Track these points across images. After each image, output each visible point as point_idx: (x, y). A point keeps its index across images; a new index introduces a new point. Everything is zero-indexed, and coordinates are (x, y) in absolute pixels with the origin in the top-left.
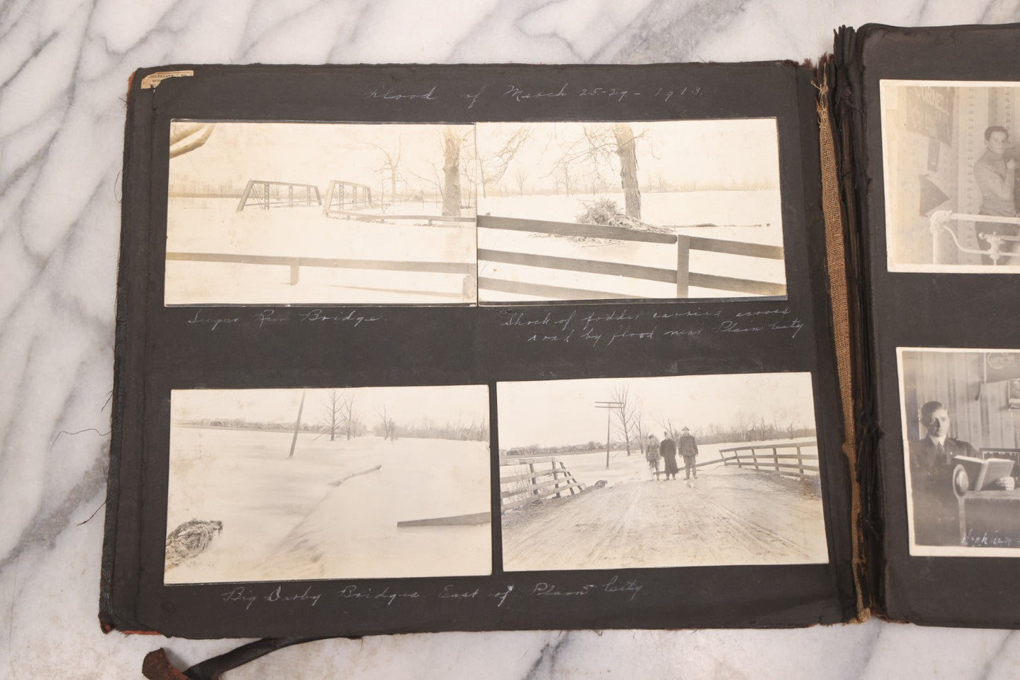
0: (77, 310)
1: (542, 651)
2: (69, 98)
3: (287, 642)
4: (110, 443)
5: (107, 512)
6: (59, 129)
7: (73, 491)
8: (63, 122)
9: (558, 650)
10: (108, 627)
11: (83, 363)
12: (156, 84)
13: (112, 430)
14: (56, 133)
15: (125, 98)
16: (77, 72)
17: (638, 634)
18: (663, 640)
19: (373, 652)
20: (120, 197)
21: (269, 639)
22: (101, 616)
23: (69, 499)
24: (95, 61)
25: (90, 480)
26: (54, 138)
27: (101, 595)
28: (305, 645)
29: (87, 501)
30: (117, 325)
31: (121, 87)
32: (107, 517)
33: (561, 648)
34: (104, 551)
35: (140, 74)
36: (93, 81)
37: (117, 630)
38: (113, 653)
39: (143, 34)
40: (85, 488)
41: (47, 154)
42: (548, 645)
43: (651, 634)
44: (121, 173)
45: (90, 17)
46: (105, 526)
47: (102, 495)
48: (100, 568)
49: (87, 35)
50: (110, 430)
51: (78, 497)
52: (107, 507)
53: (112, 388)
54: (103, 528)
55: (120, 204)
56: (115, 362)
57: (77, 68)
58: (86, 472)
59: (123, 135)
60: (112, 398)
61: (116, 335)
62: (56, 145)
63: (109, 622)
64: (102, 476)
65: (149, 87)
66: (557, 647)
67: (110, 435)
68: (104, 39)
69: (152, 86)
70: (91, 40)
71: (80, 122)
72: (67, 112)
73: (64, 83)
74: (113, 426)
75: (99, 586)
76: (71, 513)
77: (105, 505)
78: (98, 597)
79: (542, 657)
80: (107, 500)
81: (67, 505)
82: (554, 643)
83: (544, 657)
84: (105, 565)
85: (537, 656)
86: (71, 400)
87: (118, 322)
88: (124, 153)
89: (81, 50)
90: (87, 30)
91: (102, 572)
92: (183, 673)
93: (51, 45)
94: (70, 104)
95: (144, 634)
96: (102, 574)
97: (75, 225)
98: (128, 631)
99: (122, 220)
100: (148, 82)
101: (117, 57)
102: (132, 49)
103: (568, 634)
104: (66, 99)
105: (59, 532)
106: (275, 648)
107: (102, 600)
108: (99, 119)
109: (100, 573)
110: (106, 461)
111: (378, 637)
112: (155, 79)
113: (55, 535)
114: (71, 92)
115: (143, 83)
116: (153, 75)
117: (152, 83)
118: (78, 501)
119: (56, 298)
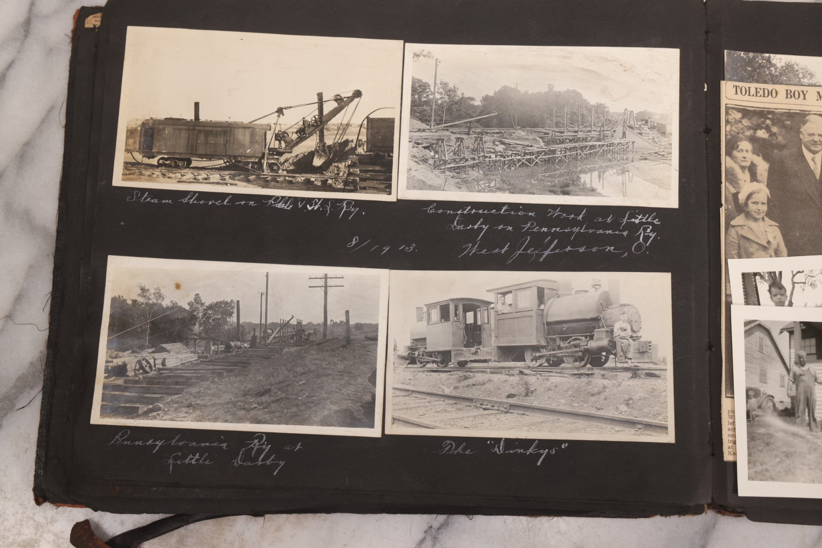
0: (27, 220)
1: (426, 532)
2: (25, 31)
3: (197, 518)
4: (48, 338)
5: (43, 398)
6: (15, 59)
7: (19, 379)
8: (19, 52)
9: (440, 531)
10: (40, 500)
11: (31, 267)
12: (98, 24)
13: (49, 327)
14: (13, 61)
15: (70, 34)
16: (33, 8)
17: (509, 519)
18: (529, 525)
19: (279, 529)
20: (63, 122)
21: (184, 515)
22: (34, 490)
23: (15, 386)
25: (34, 369)
26: (10, 66)
27: (36, 471)
28: (220, 519)
29: (32, 388)
30: (57, 235)
31: (66, 25)
32: (42, 403)
33: (442, 530)
34: (39, 433)
35: (83, 13)
36: (46, 17)
37: (49, 502)
38: (50, 523)
40: (30, 376)
41: (4, 80)
42: (431, 527)
43: (520, 520)
44: (66, 101)
47: (40, 387)
48: (36, 448)
50: (47, 325)
51: (22, 385)
52: (44, 394)
53: (51, 289)
54: (40, 412)
55: (64, 129)
56: (55, 268)
57: (32, 5)
58: (31, 363)
59: (68, 68)
60: (50, 298)
61: (56, 243)
62: (12, 72)
63: (41, 496)
64: (40, 367)
65: (92, 26)
66: (439, 529)
67: (48, 330)
69: (94, 25)
71: (34, 53)
72: (23, 43)
73: (21, 19)
74: (50, 323)
75: (34, 463)
76: (16, 398)
77: (41, 392)
78: (33, 473)
79: (425, 538)
80: (43, 389)
81: (13, 391)
82: (436, 525)
83: (427, 538)
84: (39, 445)
85: (421, 535)
86: (19, 299)
87: (58, 232)
88: (69, 84)
91: (37, 451)
92: (106, 543)
94: (26, 36)
95: (73, 507)
96: (37, 453)
97: (27, 144)
98: (58, 504)
99: (65, 143)
100: (93, 21)
103: (448, 518)
104: (23, 31)
105: (6, 415)
106: (188, 523)
107: (37, 476)
108: (50, 51)
110: (45, 354)
111: (284, 516)
112: (97, 19)
113: (2, 418)
114: (27, 25)
115: (86, 22)
116: (95, 15)
117: (94, 22)
118: (23, 388)
119: (9, 208)
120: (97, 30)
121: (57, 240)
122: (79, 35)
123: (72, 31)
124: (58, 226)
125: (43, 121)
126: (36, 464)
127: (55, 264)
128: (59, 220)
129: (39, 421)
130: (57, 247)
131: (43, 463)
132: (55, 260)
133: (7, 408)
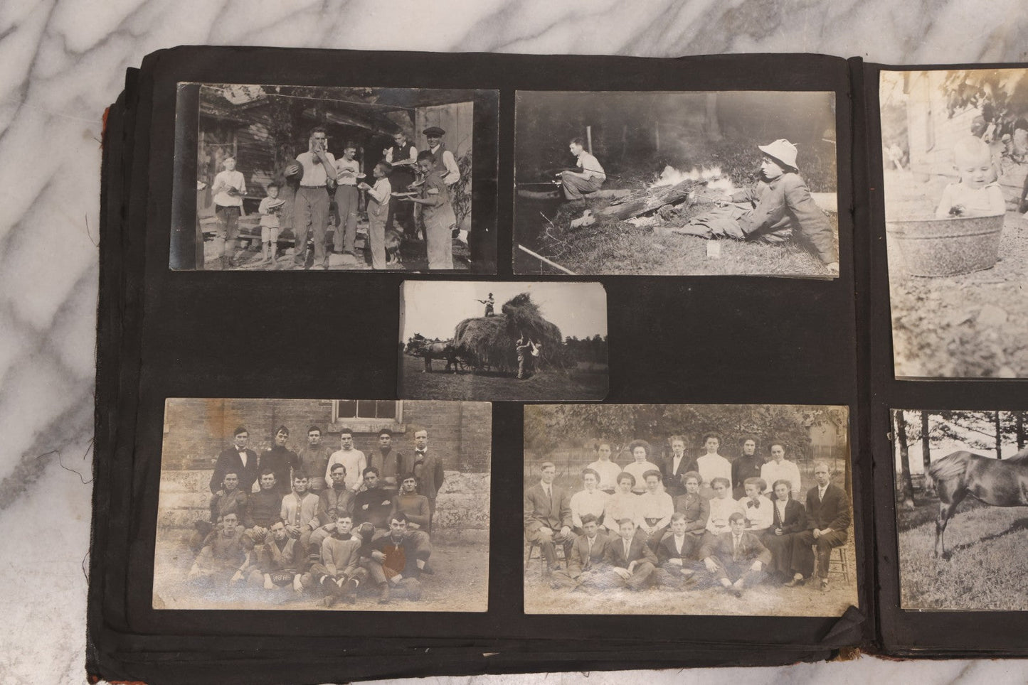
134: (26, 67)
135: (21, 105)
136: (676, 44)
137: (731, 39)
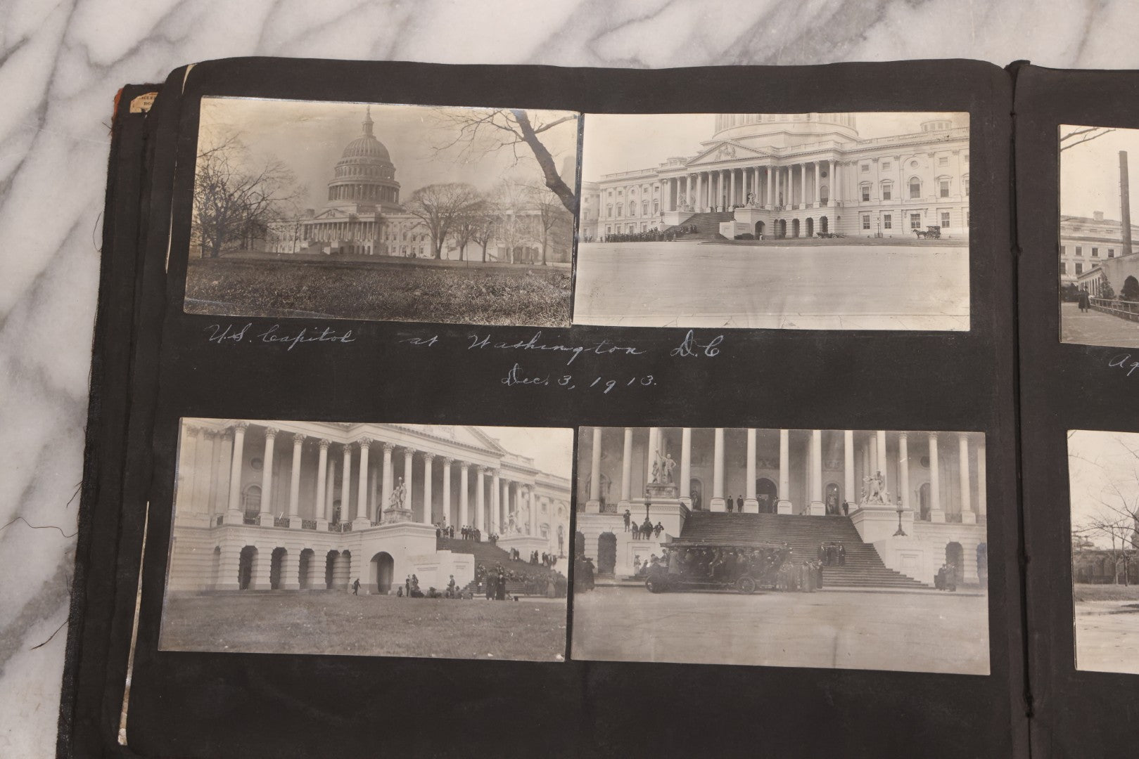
0: (41, 382)
2: (39, 119)
4: (76, 546)
5: (69, 633)
6: (25, 158)
7: (29, 605)
8: (31, 148)
11: (46, 447)
12: (148, 108)
13: (79, 531)
14: (23, 162)
15: (110, 123)
16: (51, 87)
20: (99, 245)
23: (23, 616)
24: (73, 76)
25: (50, 592)
26: (19, 167)
29: (46, 618)
30: (90, 401)
31: (104, 107)
32: (69, 639)
34: (64, 681)
35: (128, 93)
36: (70, 99)
39: (133, 44)
40: (43, 602)
41: (11, 188)
44: (103, 213)
45: (69, 20)
46: (67, 650)
47: (65, 611)
48: (58, 703)
49: (63, 42)
50: (77, 531)
51: (33, 613)
52: (70, 626)
53: (80, 478)
54: (64, 652)
55: (100, 254)
56: (86, 447)
57: (50, 83)
58: (46, 582)
59: (106, 169)
60: (80, 492)
61: (89, 414)
62: (22, 176)
64: (65, 587)
65: (140, 111)
67: (76, 536)
68: (85, 47)
69: (143, 110)
70: (69, 49)
71: (52, 149)
72: (37, 136)
73: (35, 100)
74: (80, 526)
75: (57, 725)
76: (24, 633)
77: (67, 624)
78: (54, 739)
80: (69, 619)
81: (20, 623)
84: (64, 700)
86: (29, 492)
87: (92, 397)
88: (107, 191)
89: (57, 59)
90: (64, 36)
91: (61, 708)
93: (20, 53)
94: (41, 127)
96: (60, 711)
97: (42, 275)
99: (101, 273)
100: (141, 104)
101: (101, 70)
102: (121, 61)
104: (37, 120)
105: (9, 657)
107: (60, 744)
108: (74, 146)
109: (59, 709)
110: (71, 569)
112: (147, 101)
113: (4, 661)
114: (42, 112)
115: (132, 105)
116: (143, 96)
117: (143, 106)
118: (33, 618)
119: (15, 366)
120: (146, 116)
121: (89, 408)
122: (122, 123)
123: (112, 119)
124: (92, 389)
125: (64, 244)
126: (59, 727)
127: (87, 442)
128: (92, 382)
129: (63, 664)
130: (89, 419)
131: (68, 725)
132: (86, 436)
133: (11, 647)
134: (43, 87)
135: (39, 131)
136: (819, 16)
137: (884, 8)
